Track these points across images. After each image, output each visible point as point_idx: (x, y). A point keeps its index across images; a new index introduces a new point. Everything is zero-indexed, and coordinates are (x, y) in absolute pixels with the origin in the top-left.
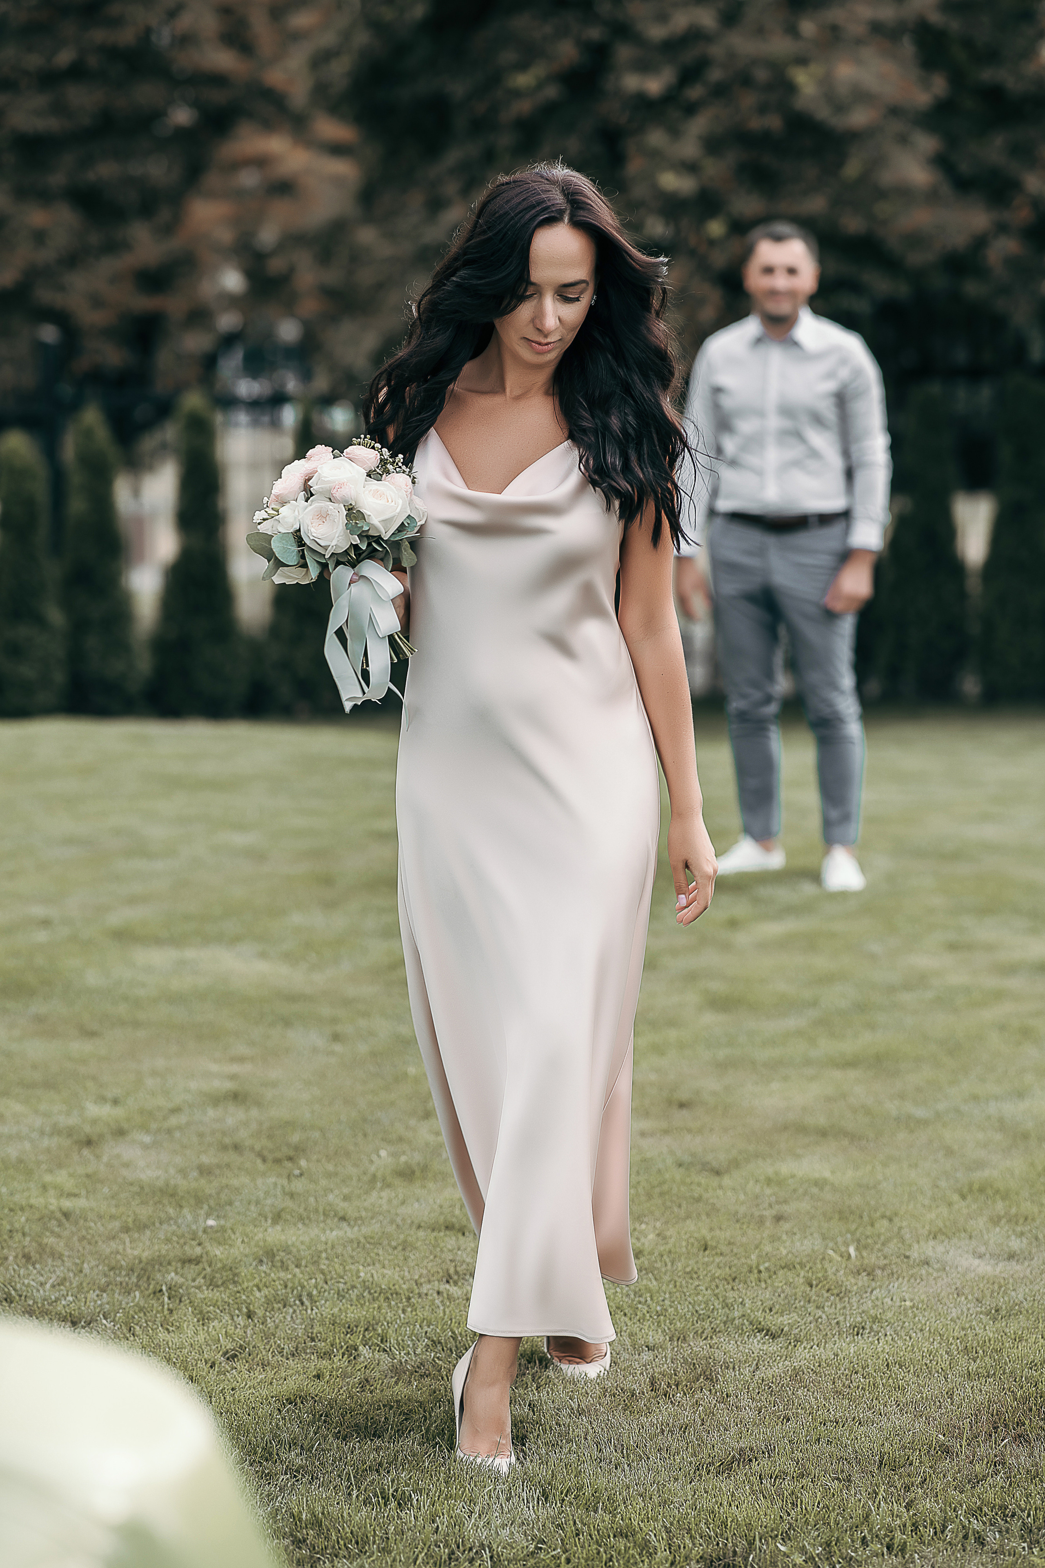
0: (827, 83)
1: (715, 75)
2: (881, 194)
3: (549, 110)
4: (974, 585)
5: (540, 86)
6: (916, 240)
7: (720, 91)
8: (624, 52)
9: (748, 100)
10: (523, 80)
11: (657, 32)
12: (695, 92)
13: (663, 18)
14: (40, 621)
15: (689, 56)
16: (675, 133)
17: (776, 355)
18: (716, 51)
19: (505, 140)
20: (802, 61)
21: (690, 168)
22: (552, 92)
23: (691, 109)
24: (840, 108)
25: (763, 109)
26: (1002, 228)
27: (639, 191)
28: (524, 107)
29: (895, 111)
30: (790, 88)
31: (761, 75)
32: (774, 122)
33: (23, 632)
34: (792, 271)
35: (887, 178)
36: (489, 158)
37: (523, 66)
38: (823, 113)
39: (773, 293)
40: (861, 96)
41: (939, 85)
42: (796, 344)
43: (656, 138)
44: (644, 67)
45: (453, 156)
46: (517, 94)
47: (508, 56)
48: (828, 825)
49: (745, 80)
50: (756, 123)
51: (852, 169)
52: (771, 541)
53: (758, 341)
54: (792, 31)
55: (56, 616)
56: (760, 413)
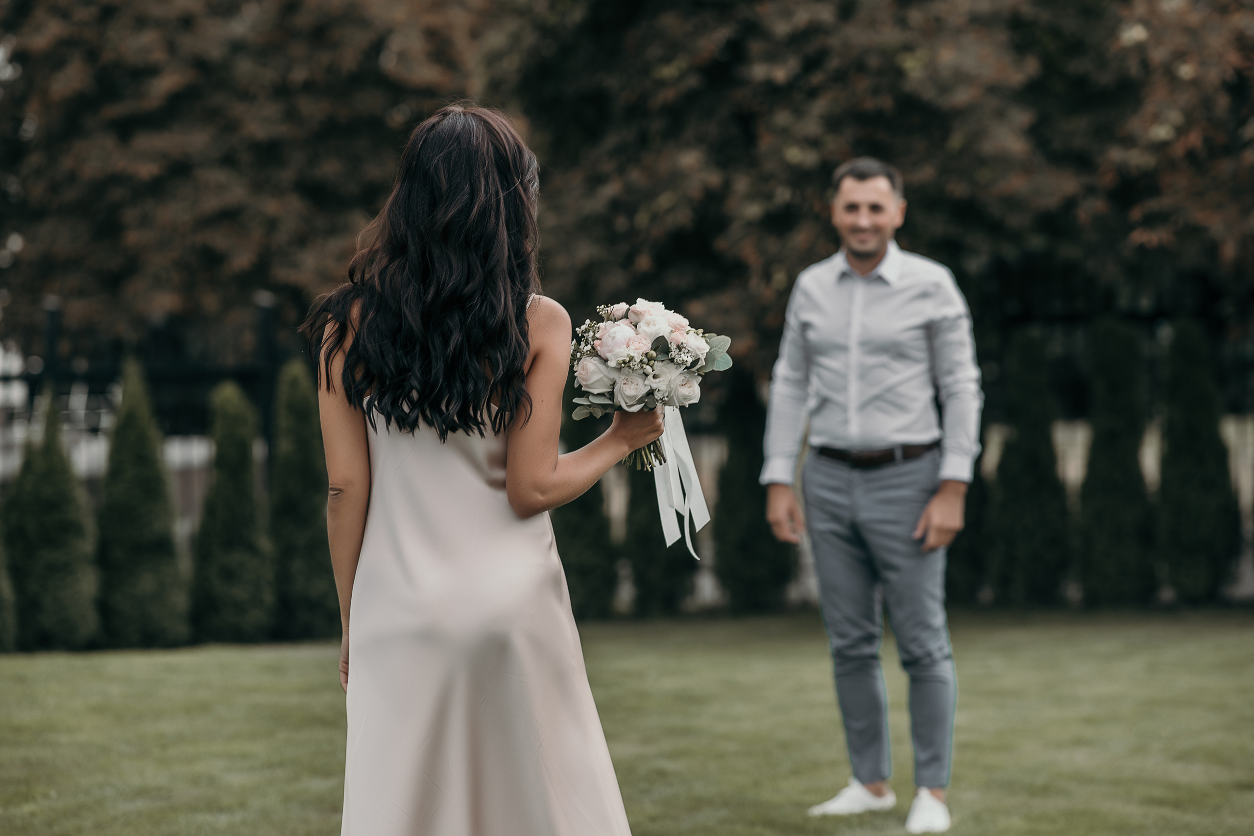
0: (931, 67)
1: (834, 63)
2: (982, 161)
3: (691, 98)
4: (1074, 503)
5: (682, 76)
6: (1012, 202)
7: (840, 77)
8: (755, 47)
9: (863, 84)
10: (668, 71)
11: (781, 28)
12: (817, 78)
13: (787, 14)
14: (252, 548)
15: (812, 47)
16: (799, 113)
17: (860, 290)
18: (834, 42)
19: (657, 125)
20: (908, 48)
21: (813, 143)
22: (693, 81)
23: (813, 93)
24: (945, 88)
25: (876, 91)
26: (1090, 191)
27: (769, 166)
28: (667, 95)
29: (993, 89)
30: (900, 73)
31: (874, 62)
32: (886, 102)
33: (236, 558)
34: (875, 208)
35: (988, 147)
36: (643, 141)
37: (667, 60)
38: (929, 94)
39: (856, 230)
40: (961, 77)
41: (1031, 67)
42: (881, 280)
43: (782, 118)
44: (772, 57)
45: (611, 140)
46: (662, 83)
47: (654, 51)
48: (919, 765)
49: (860, 67)
50: (870, 104)
51: (956, 141)
52: (856, 476)
53: (844, 276)
54: (902, 23)
55: (265, 544)
56: (843, 348)
